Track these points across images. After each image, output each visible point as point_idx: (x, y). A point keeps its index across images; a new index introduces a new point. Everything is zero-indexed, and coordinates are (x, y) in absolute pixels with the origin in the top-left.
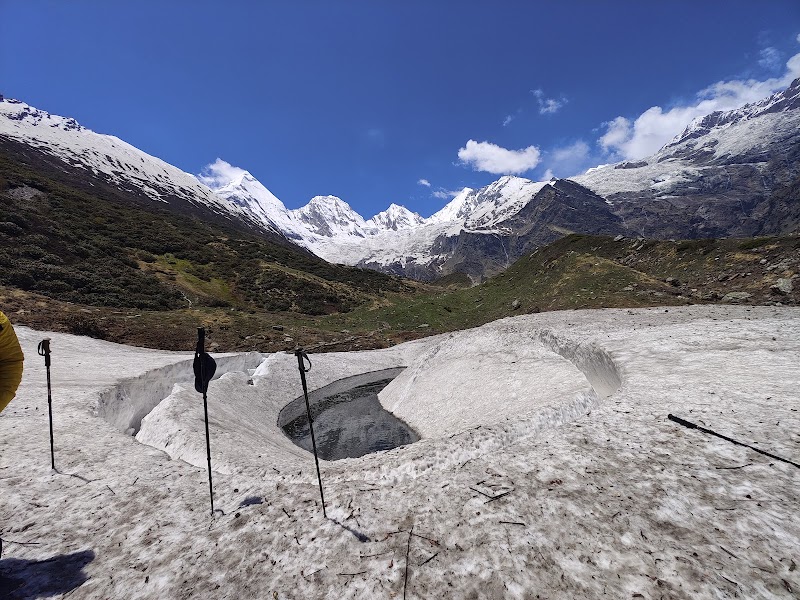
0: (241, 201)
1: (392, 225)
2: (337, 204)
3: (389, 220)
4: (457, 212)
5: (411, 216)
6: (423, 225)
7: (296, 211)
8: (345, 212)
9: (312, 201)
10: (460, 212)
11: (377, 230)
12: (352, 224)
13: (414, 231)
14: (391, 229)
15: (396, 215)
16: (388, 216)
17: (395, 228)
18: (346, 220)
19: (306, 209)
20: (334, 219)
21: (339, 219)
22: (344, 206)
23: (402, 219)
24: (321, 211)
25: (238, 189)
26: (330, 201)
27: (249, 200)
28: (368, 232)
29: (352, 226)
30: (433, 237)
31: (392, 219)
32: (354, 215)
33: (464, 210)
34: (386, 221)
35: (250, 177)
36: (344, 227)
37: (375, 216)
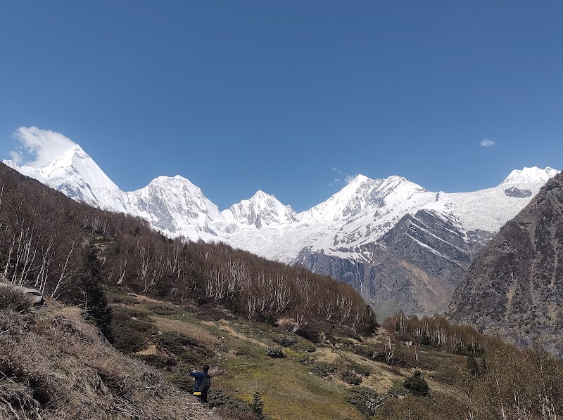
0: (74, 189)
1: (255, 220)
2: (185, 189)
3: (253, 213)
4: (343, 207)
5: (282, 209)
6: (295, 224)
7: (131, 194)
8: (195, 199)
9: (154, 182)
10: (348, 208)
11: (234, 227)
12: (202, 217)
13: (281, 233)
14: (253, 226)
15: (263, 205)
16: (251, 207)
17: (258, 225)
18: (195, 210)
19: (145, 192)
20: (180, 208)
21: (185, 208)
22: (194, 190)
23: (269, 214)
24: (164, 197)
25: (70, 173)
26: (177, 183)
27: (83, 187)
28: (223, 228)
29: (202, 218)
30: (300, 248)
31: (257, 212)
32: (208, 204)
33: (352, 206)
34: (248, 212)
35: (82, 152)
36: (192, 220)
37: (235, 205)
